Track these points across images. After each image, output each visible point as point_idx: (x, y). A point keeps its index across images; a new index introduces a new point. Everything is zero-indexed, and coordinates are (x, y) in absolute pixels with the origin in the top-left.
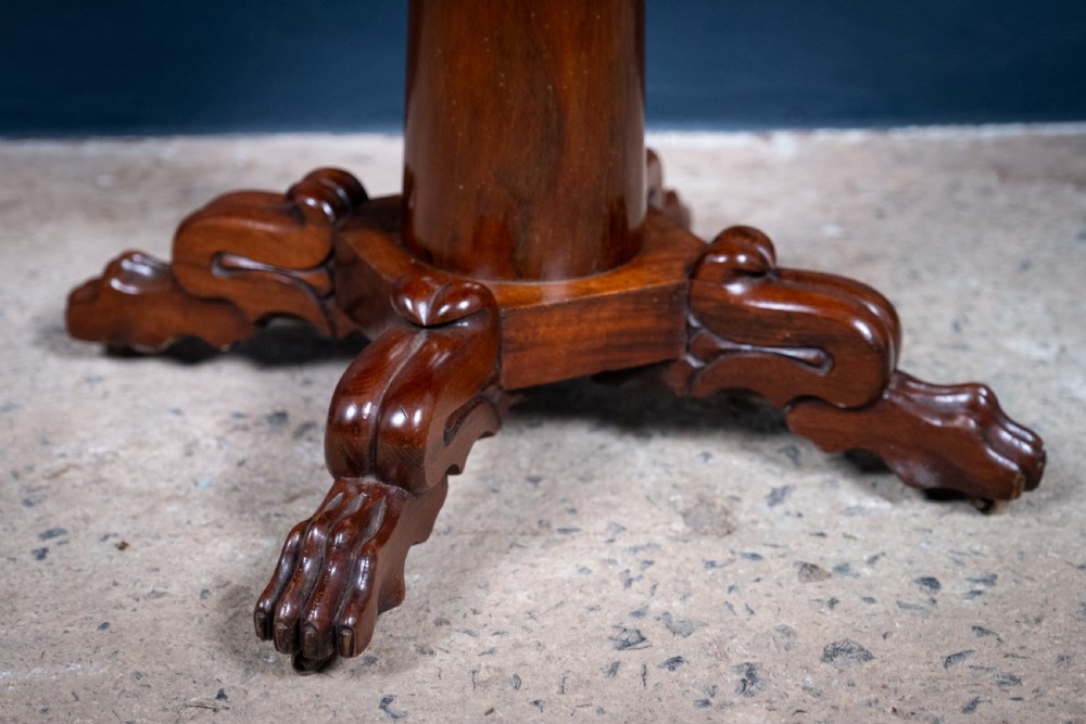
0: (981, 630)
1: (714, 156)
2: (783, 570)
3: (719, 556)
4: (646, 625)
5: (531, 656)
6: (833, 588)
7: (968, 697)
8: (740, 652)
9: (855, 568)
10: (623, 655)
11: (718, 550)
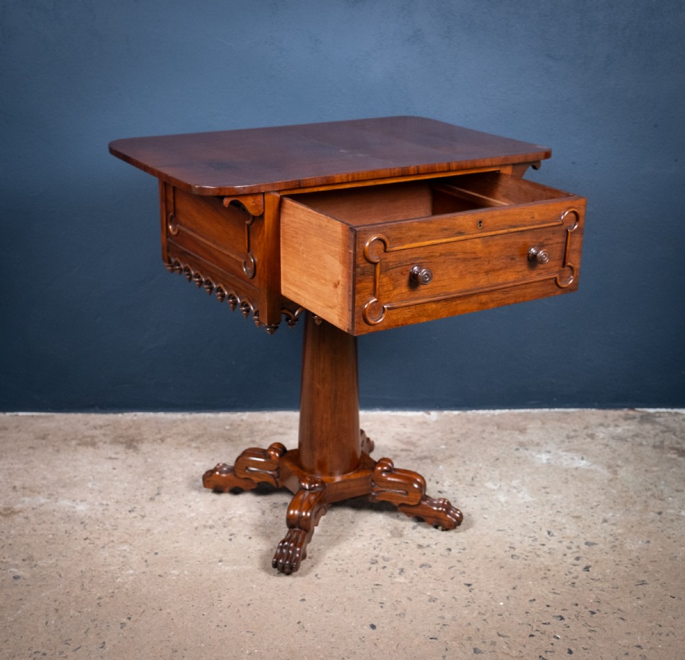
0: (459, 561)
1: (411, 419)
2: (413, 546)
3: (398, 542)
4: (378, 559)
5: (350, 566)
6: (425, 551)
7: (452, 576)
8: (400, 565)
9: (432, 546)
10: (372, 566)
11: (398, 541)
